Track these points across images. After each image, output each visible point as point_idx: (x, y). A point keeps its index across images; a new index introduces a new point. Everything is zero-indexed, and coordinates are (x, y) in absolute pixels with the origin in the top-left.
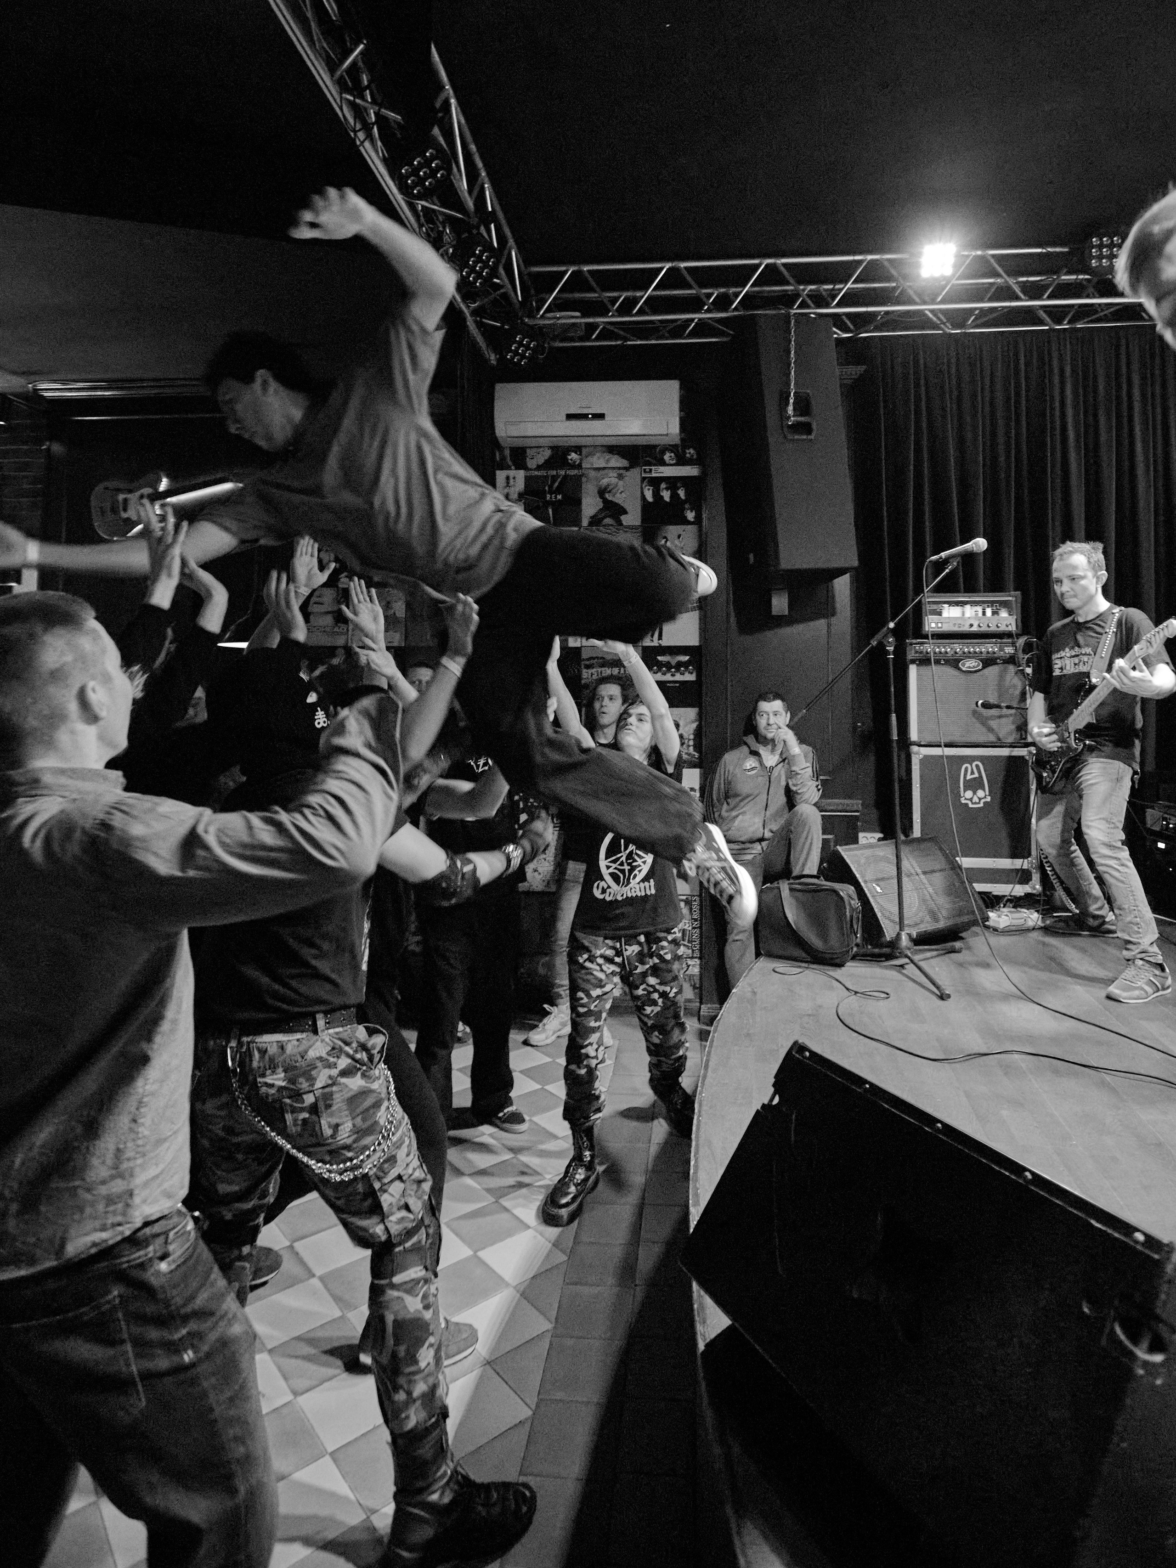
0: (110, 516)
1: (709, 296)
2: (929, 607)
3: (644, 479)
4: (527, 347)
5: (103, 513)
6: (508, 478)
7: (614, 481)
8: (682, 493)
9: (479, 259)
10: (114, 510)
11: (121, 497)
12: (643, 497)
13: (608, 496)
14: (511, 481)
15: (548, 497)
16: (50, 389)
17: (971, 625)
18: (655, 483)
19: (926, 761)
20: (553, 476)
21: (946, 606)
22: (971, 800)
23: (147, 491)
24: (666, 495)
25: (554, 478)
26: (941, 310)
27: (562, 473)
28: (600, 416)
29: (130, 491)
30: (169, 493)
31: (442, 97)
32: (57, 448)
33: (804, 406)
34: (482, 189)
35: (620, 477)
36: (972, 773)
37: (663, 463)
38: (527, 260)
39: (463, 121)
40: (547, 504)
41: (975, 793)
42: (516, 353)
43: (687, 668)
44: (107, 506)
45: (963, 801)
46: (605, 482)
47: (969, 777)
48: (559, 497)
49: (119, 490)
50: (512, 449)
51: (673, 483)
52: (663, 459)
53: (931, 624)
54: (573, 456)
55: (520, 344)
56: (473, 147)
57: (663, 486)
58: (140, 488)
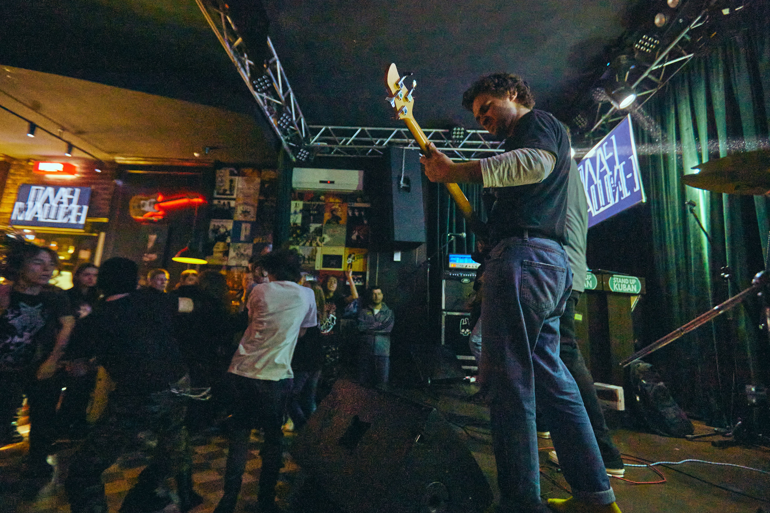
0: (137, 209)
1: (376, 141)
2: (452, 259)
3: (348, 207)
4: (305, 154)
5: (134, 207)
6: (296, 204)
7: (337, 207)
8: (363, 213)
9: (285, 118)
10: (139, 206)
11: (142, 202)
12: (348, 214)
13: (334, 213)
14: (298, 205)
15: (311, 212)
16: (120, 160)
17: (466, 266)
18: (353, 209)
19: (447, 317)
20: (314, 204)
21: (458, 258)
22: (464, 333)
23: (153, 200)
24: (357, 214)
25: (314, 205)
26: (461, 151)
27: (317, 203)
28: (332, 182)
29: (146, 200)
30: (162, 201)
31: (273, 59)
32: (120, 183)
33: (407, 181)
34: (289, 95)
35: (339, 206)
36: (465, 322)
37: (357, 202)
38: (308, 122)
39: (282, 69)
40: (311, 215)
41: (465, 330)
42: (300, 156)
43: (360, 281)
44: (136, 204)
45: (461, 333)
46: (333, 207)
47: (463, 324)
48: (316, 212)
49: (141, 199)
50: (299, 193)
51: (360, 209)
52: (357, 201)
53: (451, 265)
54: (322, 197)
55: (302, 152)
56: (286, 79)
57: (356, 210)
58: (150, 199)
